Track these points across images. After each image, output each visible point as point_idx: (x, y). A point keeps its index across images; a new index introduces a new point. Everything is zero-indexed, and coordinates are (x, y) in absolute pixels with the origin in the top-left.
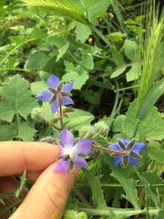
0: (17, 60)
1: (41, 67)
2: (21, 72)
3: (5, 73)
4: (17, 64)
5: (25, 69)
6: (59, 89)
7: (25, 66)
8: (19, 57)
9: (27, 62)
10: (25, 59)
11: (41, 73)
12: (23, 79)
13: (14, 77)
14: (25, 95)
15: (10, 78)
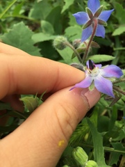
0: (23, 7)
1: (45, 17)
2: (26, 20)
3: (11, 19)
4: (22, 11)
5: (30, 17)
7: (30, 14)
8: (24, 5)
9: (32, 10)
10: (31, 7)
11: (43, 23)
12: (27, 27)
13: (18, 24)
14: (27, 43)
15: (15, 25)
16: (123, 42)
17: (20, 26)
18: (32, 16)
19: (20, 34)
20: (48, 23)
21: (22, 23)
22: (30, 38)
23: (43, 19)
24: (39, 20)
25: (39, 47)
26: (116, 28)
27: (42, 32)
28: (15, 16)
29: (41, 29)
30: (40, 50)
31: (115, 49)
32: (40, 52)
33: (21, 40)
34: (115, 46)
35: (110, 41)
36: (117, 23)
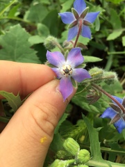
0: (18, 9)
1: (41, 19)
9: (27, 13)
11: (39, 25)
12: (24, 29)
13: (15, 26)
14: (24, 46)
15: (11, 27)
16: (116, 46)
17: (17, 28)
18: (28, 19)
19: (16, 36)
20: (44, 26)
21: (19, 25)
22: (27, 40)
23: (39, 22)
24: (34, 22)
25: (36, 50)
26: (110, 33)
27: (38, 34)
28: (10, 17)
29: (37, 32)
30: (36, 52)
31: (109, 53)
32: (37, 54)
33: (17, 42)
34: (109, 50)
35: (104, 45)
36: (111, 28)
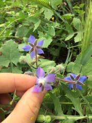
0: (11, 31)
2: (14, 38)
5: (16, 37)
6: (35, 44)
7: (16, 35)
9: (17, 32)
10: (16, 30)
12: (14, 42)
14: (15, 51)
15: (7, 42)
24: (22, 37)
31: (68, 48)
33: (11, 49)
